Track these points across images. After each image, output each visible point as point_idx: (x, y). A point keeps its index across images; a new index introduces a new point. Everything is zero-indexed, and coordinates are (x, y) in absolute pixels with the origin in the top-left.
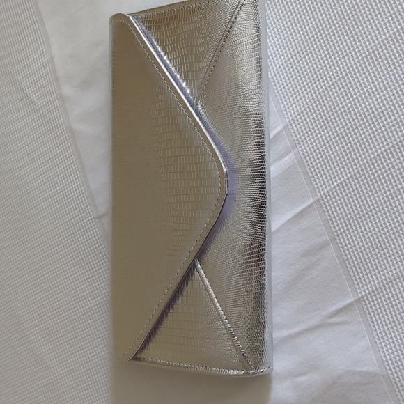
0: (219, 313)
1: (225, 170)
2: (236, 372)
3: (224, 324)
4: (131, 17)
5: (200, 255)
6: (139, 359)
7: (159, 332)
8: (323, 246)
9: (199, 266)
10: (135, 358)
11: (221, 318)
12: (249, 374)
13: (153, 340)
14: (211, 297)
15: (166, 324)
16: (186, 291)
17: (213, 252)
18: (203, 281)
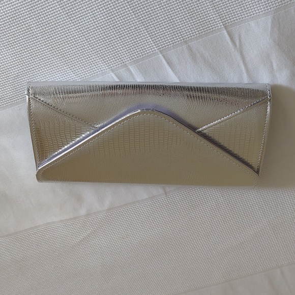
0: (231, 117)
1: (139, 111)
2: (269, 108)
3: (238, 114)
4: (39, 168)
5: (193, 128)
6: (258, 169)
7: (241, 156)
8: (190, 49)
9: (200, 129)
10: (258, 172)
11: (234, 116)
12: (270, 99)
13: (246, 160)
14: (220, 122)
15: (236, 151)
16: (216, 138)
17: (191, 120)
18: (209, 127)
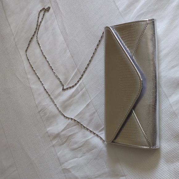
0: (140, 128)
1: (141, 79)
2: (146, 147)
3: (142, 131)
4: (111, 28)
5: (134, 107)
6: (114, 142)
7: (120, 133)
9: (134, 112)
10: (113, 142)
11: (141, 129)
12: (151, 148)
13: (119, 136)
14: (138, 122)
15: (123, 131)
16: (129, 120)
17: (139, 107)
18: (135, 117)
